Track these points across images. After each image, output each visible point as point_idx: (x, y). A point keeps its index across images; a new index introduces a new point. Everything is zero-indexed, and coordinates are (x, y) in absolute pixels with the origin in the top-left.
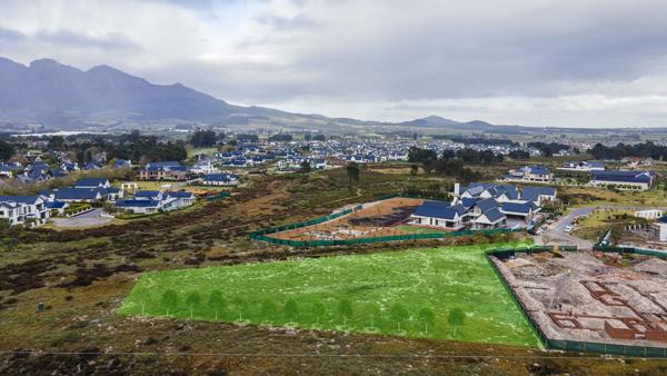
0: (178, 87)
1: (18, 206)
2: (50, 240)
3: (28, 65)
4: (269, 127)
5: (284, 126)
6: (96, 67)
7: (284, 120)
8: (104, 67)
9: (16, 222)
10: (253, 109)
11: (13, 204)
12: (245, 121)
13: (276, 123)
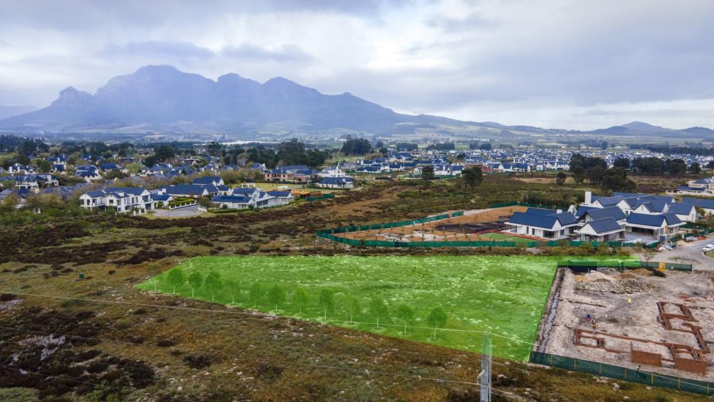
0: (347, 97)
1: (126, 196)
2: (140, 226)
3: (216, 80)
4: (435, 136)
5: (453, 135)
6: (272, 79)
7: (452, 128)
8: (279, 79)
9: (123, 210)
10: (422, 117)
11: (121, 194)
12: (410, 130)
13: (444, 132)
